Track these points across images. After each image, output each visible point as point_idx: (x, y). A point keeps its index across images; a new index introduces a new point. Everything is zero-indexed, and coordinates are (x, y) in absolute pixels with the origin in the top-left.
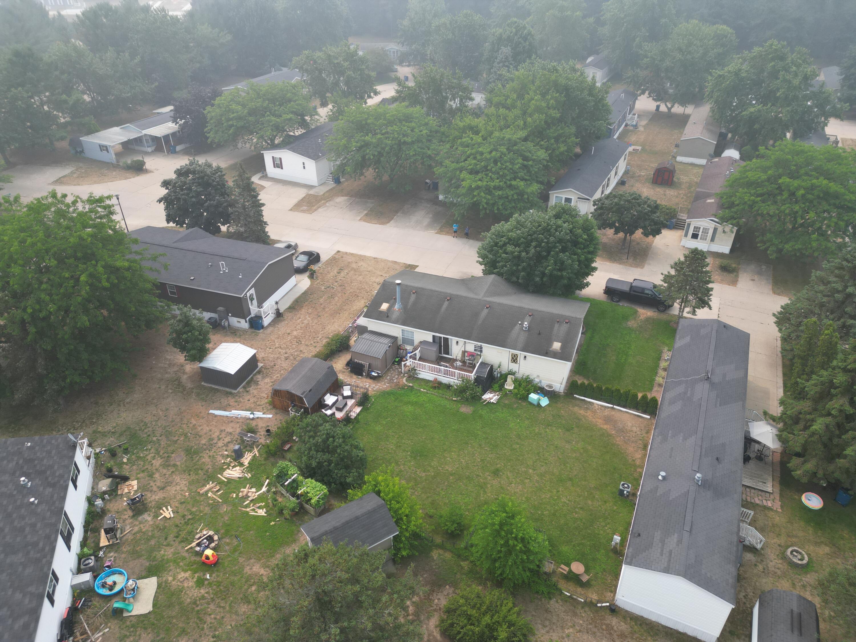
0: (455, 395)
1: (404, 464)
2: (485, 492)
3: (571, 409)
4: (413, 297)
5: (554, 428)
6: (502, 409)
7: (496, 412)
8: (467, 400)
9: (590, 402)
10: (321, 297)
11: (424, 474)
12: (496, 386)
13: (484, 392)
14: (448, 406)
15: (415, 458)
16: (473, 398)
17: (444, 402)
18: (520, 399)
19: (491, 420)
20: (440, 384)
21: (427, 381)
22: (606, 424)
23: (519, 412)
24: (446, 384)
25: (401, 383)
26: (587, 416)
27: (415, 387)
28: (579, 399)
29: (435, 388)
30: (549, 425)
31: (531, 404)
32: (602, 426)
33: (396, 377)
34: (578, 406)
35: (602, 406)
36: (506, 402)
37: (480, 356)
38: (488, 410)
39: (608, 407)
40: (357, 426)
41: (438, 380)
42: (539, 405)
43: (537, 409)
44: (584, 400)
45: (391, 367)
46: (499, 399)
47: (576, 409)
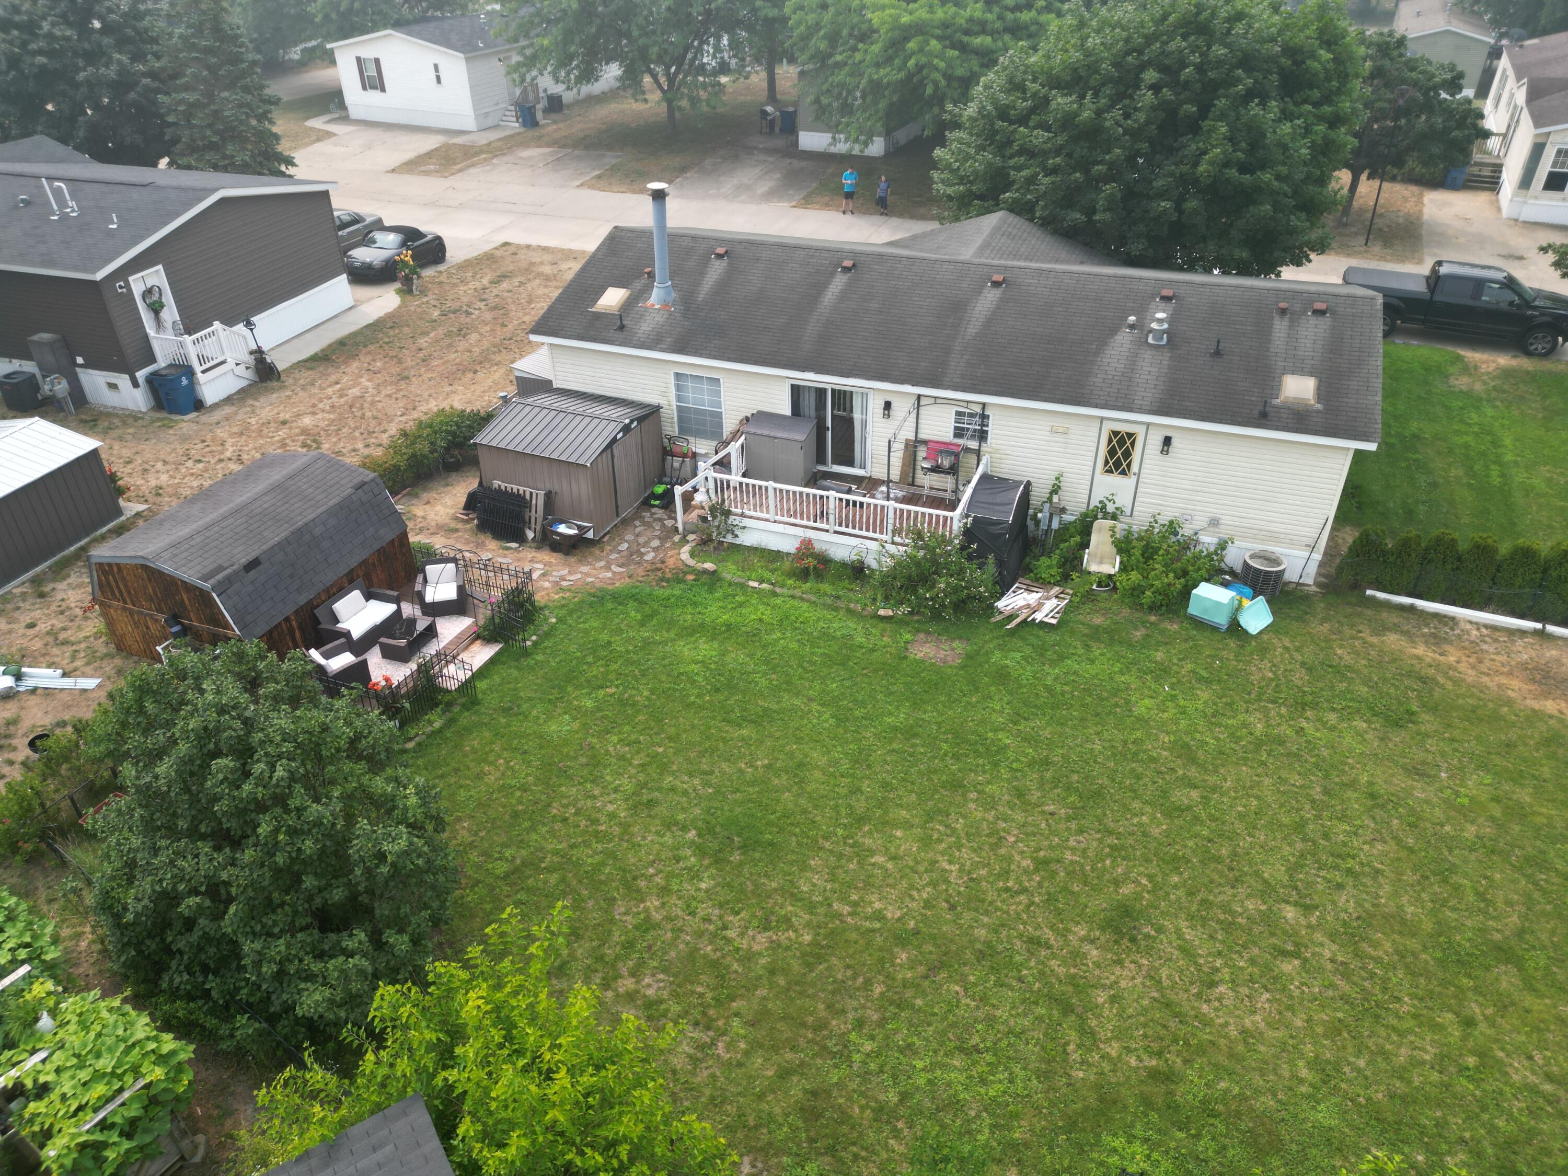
0: (887, 598)
1: (665, 891)
2: (1089, 1039)
3: (1374, 640)
4: (717, 269)
5: (1332, 718)
6: (1087, 647)
7: (1062, 658)
8: (936, 616)
9: (1436, 615)
10: (426, 334)
11: (761, 941)
12: (1047, 565)
13: (1003, 586)
14: (860, 639)
15: (718, 860)
16: (960, 606)
17: (842, 625)
18: (1153, 608)
19: (1050, 690)
20: (824, 560)
21: (772, 556)
22: (1546, 695)
23: (1159, 656)
24: (844, 565)
25: (671, 562)
26: (1450, 667)
27: (727, 576)
28: (1387, 605)
29: (804, 574)
30: (1301, 705)
31: (1199, 624)
32: (1536, 705)
33: (656, 543)
34: (1395, 628)
35: (1494, 628)
36: (1098, 620)
37: (978, 453)
38: (1028, 650)
39: (1523, 633)
40: (465, 719)
41: (818, 547)
42: (1235, 627)
43: (1232, 644)
44: (1412, 608)
45: (637, 515)
46: (1066, 611)
47: (1392, 640)
